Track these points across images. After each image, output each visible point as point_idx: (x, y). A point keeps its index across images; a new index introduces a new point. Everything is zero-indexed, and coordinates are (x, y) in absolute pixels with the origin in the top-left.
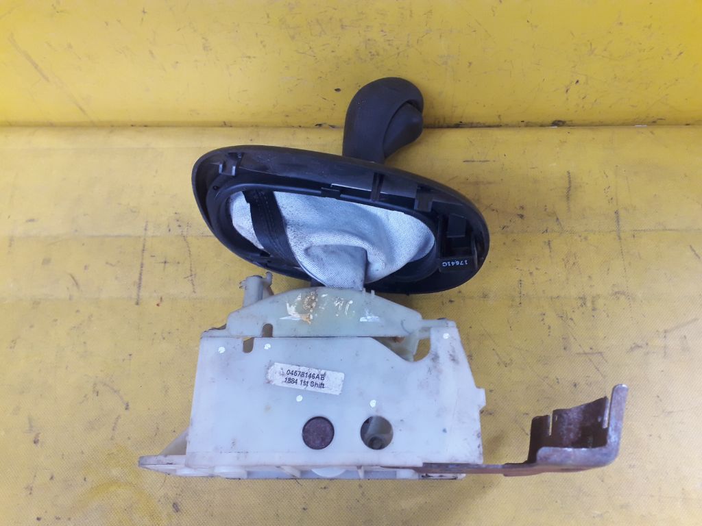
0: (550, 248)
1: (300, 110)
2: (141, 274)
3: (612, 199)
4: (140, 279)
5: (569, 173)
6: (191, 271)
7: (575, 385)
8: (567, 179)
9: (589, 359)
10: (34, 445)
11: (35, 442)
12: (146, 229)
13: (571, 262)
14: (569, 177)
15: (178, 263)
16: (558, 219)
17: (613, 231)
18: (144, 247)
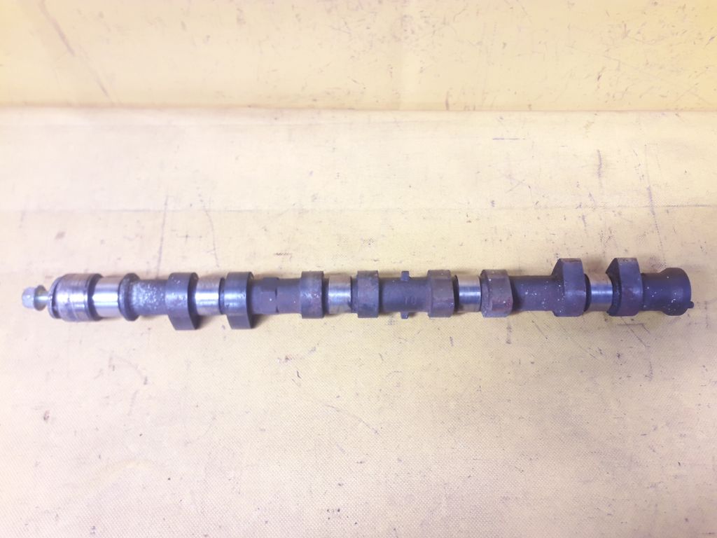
0: (585, 223)
1: (328, 94)
2: (161, 248)
3: (643, 176)
4: (160, 252)
5: (599, 151)
6: (214, 245)
7: (619, 356)
8: (597, 157)
9: (631, 330)
10: (43, 421)
11: (45, 419)
12: (166, 204)
13: (607, 236)
14: (600, 156)
15: (201, 237)
16: (590, 195)
17: (646, 206)
18: (164, 221)
